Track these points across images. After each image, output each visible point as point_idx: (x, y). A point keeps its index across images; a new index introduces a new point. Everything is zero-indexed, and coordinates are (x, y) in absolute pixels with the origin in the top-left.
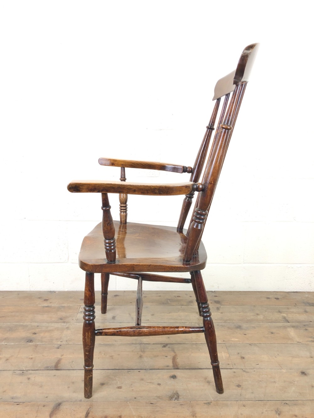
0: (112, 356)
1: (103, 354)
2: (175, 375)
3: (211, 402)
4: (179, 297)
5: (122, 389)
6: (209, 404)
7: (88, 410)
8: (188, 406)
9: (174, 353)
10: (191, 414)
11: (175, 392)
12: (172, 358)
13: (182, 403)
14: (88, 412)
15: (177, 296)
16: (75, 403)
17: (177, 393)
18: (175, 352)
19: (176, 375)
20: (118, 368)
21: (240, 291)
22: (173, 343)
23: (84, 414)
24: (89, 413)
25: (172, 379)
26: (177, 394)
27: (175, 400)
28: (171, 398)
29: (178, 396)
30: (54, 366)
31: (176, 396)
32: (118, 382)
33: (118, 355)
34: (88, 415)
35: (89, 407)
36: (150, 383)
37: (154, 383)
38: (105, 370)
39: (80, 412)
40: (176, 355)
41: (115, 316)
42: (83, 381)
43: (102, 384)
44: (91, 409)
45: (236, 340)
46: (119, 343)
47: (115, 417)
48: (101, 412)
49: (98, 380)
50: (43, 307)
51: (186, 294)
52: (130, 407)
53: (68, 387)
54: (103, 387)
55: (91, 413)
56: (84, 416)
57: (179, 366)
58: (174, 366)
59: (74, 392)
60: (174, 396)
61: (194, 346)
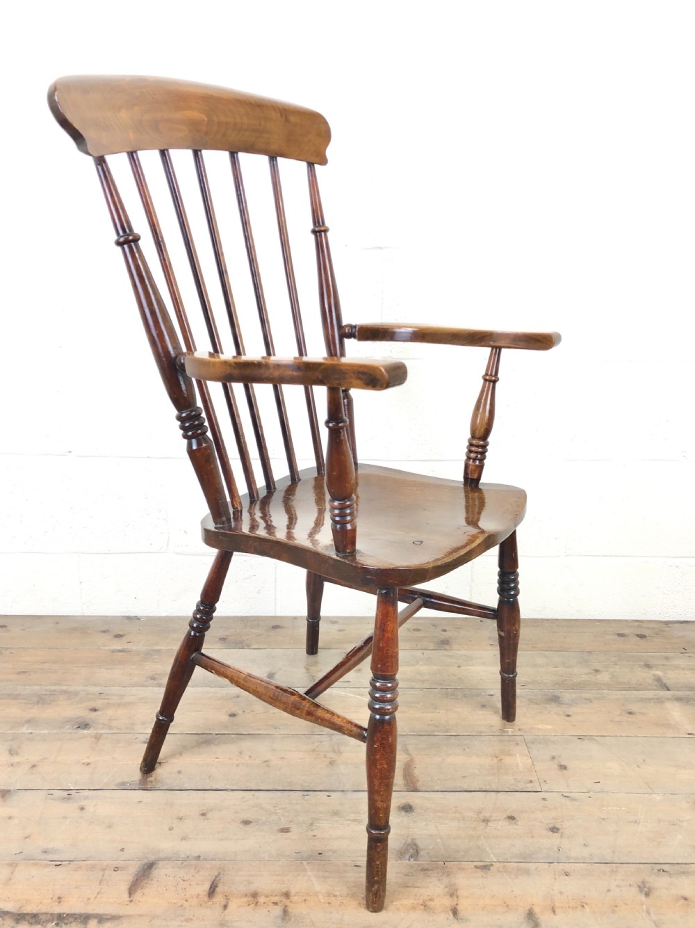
0: (267, 761)
1: (247, 758)
2: (409, 805)
3: (492, 865)
4: (418, 630)
5: (289, 833)
6: (486, 868)
7: (214, 878)
8: (438, 873)
9: (406, 756)
10: (446, 890)
11: (409, 841)
12: (403, 767)
13: (426, 866)
14: (214, 885)
15: (414, 630)
16: (185, 863)
17: (415, 845)
18: (409, 755)
19: (412, 804)
20: (280, 788)
21: (557, 620)
22: (404, 734)
23: (207, 886)
24: (216, 886)
25: (403, 813)
26: (414, 847)
27: (409, 860)
28: (401, 855)
29: (417, 851)
30: (138, 782)
31: (411, 851)
32: (282, 818)
33: (281, 758)
34: (214, 889)
35: (216, 873)
36: (354, 820)
37: (362, 821)
38: (253, 792)
39: (197, 884)
40: (412, 760)
41: (274, 672)
42: (203, 814)
43: (246, 823)
44: (221, 876)
45: (549, 727)
46: (282, 733)
47: (276, 896)
48: (244, 883)
49: (236, 812)
50: (113, 652)
51: (434, 625)
52: (310, 873)
53: (171, 829)
54: (247, 828)
55: (220, 885)
56: (206, 893)
57: (419, 785)
58: (408, 783)
59: (184, 839)
60: (407, 849)
61: (453, 740)
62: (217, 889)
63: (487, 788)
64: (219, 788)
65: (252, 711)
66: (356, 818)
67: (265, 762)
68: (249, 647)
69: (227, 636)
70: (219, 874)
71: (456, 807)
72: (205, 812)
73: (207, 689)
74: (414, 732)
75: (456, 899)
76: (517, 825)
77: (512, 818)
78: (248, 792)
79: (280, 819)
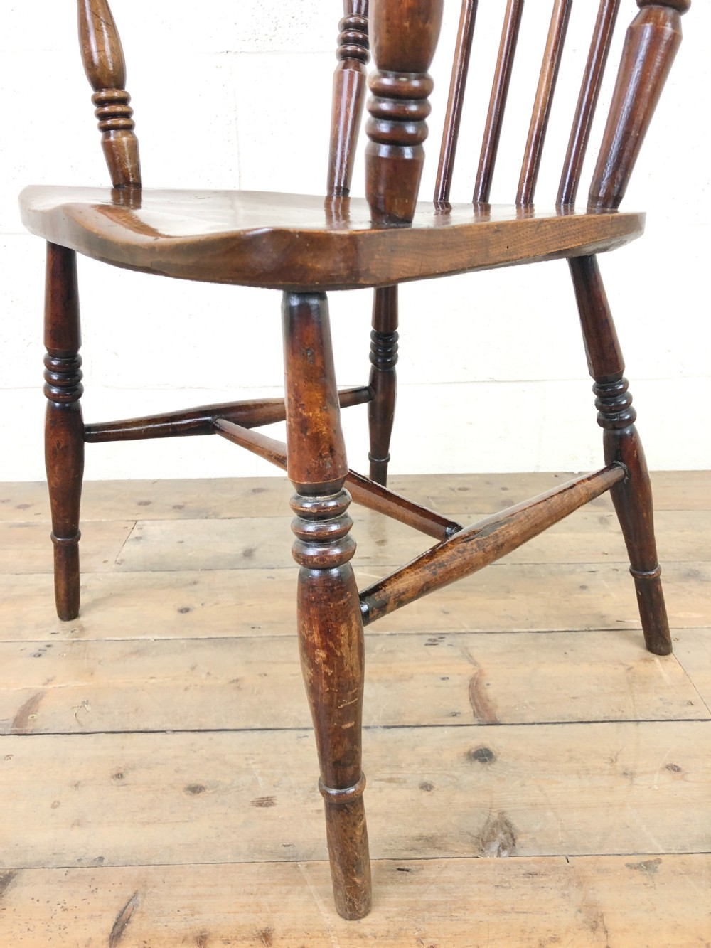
0: (237, 680)
1: (204, 676)
2: (487, 750)
3: (659, 861)
4: (465, 489)
5: (271, 808)
6: (648, 867)
7: (124, 903)
8: (559, 880)
9: (472, 666)
10: (581, 917)
11: (495, 816)
12: (468, 683)
13: (534, 867)
14: (124, 917)
15: (460, 489)
16: (74, 872)
17: (507, 823)
18: (475, 663)
19: (491, 748)
20: (258, 726)
22: (463, 631)
23: (108, 923)
24: (128, 921)
25: (477, 764)
26: (505, 828)
27: (499, 855)
28: (484, 845)
29: (512, 835)
30: (11, 721)
31: (501, 836)
32: (260, 779)
33: (260, 675)
34: (123, 927)
35: (130, 893)
36: (391, 780)
37: (405, 782)
38: (210, 734)
39: (91, 917)
40: (481, 672)
41: (253, 548)
42: (119, 776)
43: (195, 790)
44: (139, 898)
45: (695, 615)
46: (264, 634)
47: (244, 939)
48: (182, 912)
49: (177, 771)
50: (11, 527)
51: (488, 483)
52: (312, 888)
53: (55, 806)
54: (198, 799)
55: (135, 919)
56: (108, 936)
57: (499, 713)
58: (478, 711)
59: (78, 823)
60: (492, 833)
61: (544, 639)
62: (128, 928)
63: (618, 716)
64: (151, 728)
65: (216, 604)
66: (394, 776)
67: (233, 681)
68: (217, 516)
69: (185, 503)
70: (135, 894)
71: (570, 751)
72: (121, 771)
73: (150, 574)
74: (478, 628)
75: (603, 935)
76: (686, 781)
77: (674, 768)
78: (202, 734)
79: (255, 781)
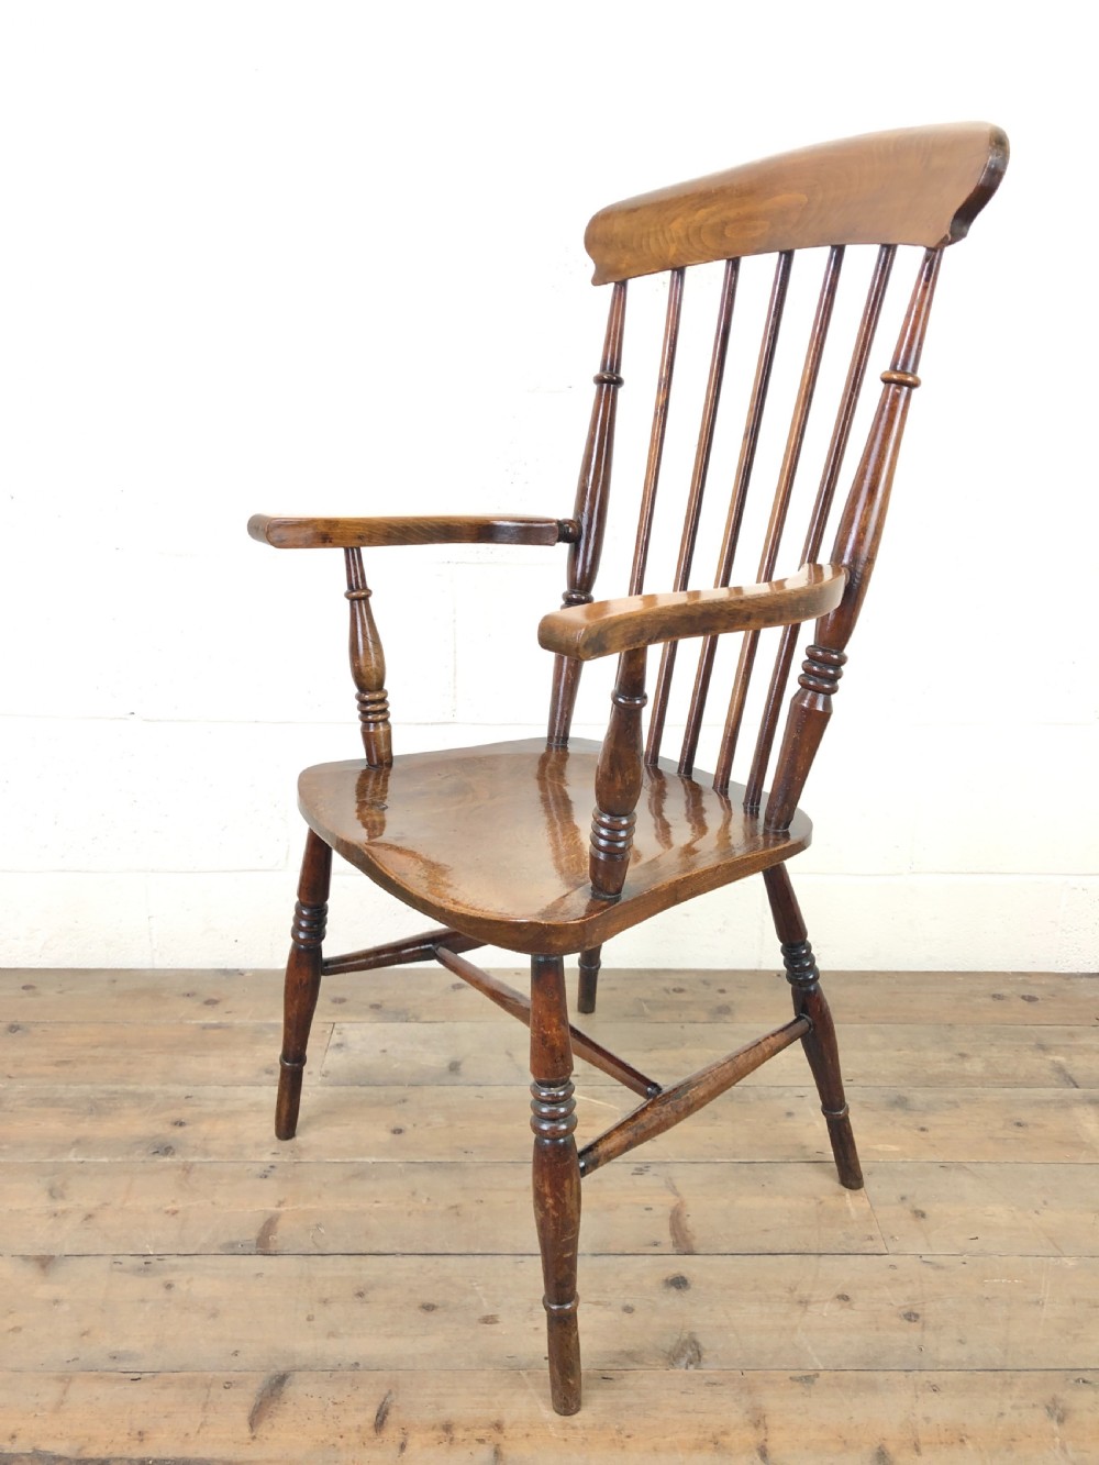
0: (456, 1207)
1: (424, 1201)
2: (682, 1277)
3: (818, 1376)
4: (681, 991)
5: (494, 1325)
6: (808, 1380)
7: (381, 1400)
8: (734, 1389)
9: (672, 1197)
10: (748, 1417)
11: (686, 1336)
12: (670, 1214)
13: (715, 1378)
14: (384, 1410)
15: (674, 990)
16: (336, 1375)
17: (695, 1342)
18: (678, 1195)
19: (686, 1275)
20: (478, 1251)
21: (896, 972)
22: (668, 1160)
23: (371, 1414)
24: (386, 1412)
25: (674, 1290)
26: (693, 1346)
27: (687, 1368)
28: (674, 1359)
29: (699, 1352)
30: (255, 1242)
31: (690, 1353)
32: (484, 1300)
33: (477, 1201)
34: (384, 1418)
35: (385, 1392)
36: (597, 1303)
37: (610, 1304)
38: (435, 1258)
39: (357, 1410)
40: (682, 1203)
41: (458, 1060)
42: (360, 1295)
43: (428, 1308)
44: (394, 1396)
45: (894, 1148)
46: (477, 1160)
47: (481, 1428)
48: (430, 1407)
49: (411, 1291)
50: (204, 1028)
51: (705, 982)
52: (532, 1391)
53: (310, 1319)
54: (432, 1316)
55: (392, 1412)
56: (372, 1424)
57: (695, 1244)
58: (677, 1241)
59: (332, 1334)
60: (682, 1350)
61: (744, 1170)
62: (388, 1418)
63: (803, 1248)
64: (382, 1250)
65: (428, 1125)
66: (600, 1299)
67: (452, 1207)
68: (417, 1019)
69: (382, 1001)
70: (390, 1392)
71: (755, 1280)
72: (362, 1290)
73: (357, 1089)
74: (682, 1157)
75: (764, 1431)
76: (852, 1309)
77: (844, 1298)
78: (429, 1258)
79: (480, 1302)
